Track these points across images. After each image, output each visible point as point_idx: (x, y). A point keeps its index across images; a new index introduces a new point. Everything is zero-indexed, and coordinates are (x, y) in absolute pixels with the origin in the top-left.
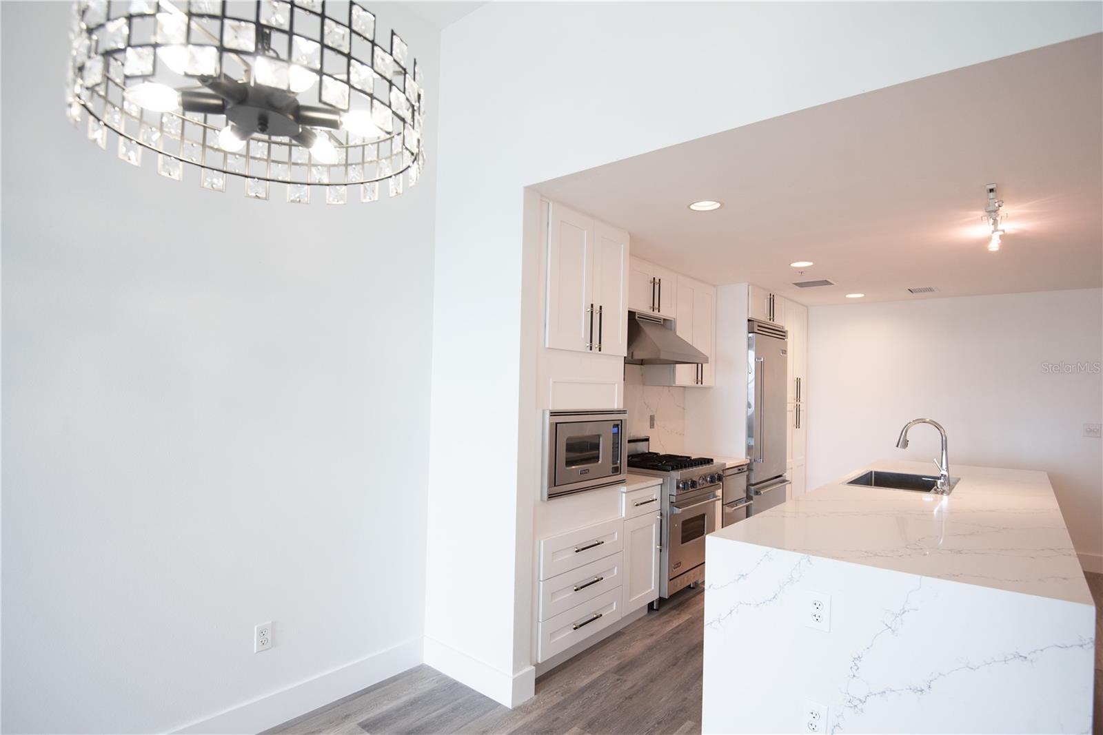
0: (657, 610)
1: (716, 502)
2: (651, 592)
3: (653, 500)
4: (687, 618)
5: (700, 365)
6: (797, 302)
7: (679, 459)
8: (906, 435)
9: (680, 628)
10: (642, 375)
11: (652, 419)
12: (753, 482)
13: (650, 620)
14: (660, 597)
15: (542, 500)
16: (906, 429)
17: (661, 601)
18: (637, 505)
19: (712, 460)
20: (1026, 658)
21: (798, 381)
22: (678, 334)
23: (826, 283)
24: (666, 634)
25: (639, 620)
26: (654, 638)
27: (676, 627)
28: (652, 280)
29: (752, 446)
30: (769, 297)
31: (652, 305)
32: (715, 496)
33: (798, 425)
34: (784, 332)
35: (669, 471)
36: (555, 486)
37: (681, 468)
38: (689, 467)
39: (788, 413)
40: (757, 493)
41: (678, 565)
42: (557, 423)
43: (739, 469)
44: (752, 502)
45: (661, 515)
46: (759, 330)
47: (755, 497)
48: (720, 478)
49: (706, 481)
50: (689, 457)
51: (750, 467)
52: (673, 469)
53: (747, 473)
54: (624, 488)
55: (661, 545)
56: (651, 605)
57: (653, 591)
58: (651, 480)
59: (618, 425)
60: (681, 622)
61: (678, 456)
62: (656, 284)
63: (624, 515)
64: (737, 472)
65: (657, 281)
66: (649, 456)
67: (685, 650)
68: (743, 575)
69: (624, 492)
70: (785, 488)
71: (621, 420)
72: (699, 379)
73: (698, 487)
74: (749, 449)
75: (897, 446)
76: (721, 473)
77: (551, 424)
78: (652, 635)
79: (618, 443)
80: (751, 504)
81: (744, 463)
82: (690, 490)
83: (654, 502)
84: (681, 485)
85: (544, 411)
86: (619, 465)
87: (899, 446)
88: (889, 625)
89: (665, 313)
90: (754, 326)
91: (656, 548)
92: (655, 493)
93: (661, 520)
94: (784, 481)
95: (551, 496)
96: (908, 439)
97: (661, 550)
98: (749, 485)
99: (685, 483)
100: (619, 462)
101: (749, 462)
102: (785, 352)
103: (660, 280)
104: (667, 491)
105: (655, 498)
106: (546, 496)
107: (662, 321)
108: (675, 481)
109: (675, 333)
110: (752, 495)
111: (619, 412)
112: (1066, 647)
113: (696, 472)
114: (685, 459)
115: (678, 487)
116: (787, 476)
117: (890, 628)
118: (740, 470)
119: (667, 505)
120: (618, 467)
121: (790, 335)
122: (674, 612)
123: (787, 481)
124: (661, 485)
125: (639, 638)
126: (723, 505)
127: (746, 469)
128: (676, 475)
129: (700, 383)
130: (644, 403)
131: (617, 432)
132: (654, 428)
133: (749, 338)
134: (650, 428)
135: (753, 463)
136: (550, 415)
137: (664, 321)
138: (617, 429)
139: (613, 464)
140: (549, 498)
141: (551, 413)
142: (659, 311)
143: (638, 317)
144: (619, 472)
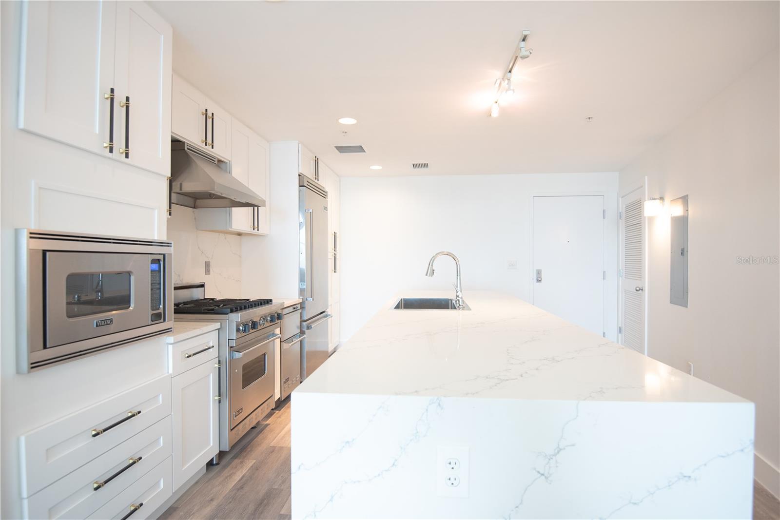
0: (217, 464)
1: (275, 340)
2: (211, 450)
3: (209, 348)
4: (251, 465)
5: (256, 208)
7: (238, 302)
8: (432, 265)
9: (245, 479)
10: (195, 219)
11: (207, 265)
12: (305, 318)
13: (209, 481)
14: (220, 451)
15: (18, 372)
16: (433, 260)
17: (221, 454)
18: (188, 357)
19: (271, 301)
20: (690, 477)
21: (335, 235)
22: (233, 175)
23: (360, 149)
24: (230, 491)
25: (197, 483)
26: (215, 503)
27: (240, 480)
28: (204, 112)
30: (315, 159)
31: (204, 139)
32: (274, 335)
33: (335, 270)
34: (326, 193)
35: (227, 314)
36: (45, 347)
37: (241, 309)
38: (249, 308)
39: (329, 260)
40: (309, 328)
41: (240, 411)
42: (44, 252)
43: (294, 308)
44: (305, 336)
45: (219, 362)
46: (308, 185)
47: (307, 331)
48: (279, 317)
49: (267, 320)
50: (248, 300)
51: (302, 306)
52: (232, 311)
53: (300, 311)
54: (169, 339)
55: (220, 395)
56: (210, 464)
57: (212, 446)
58: (207, 325)
59: (159, 260)
60: (244, 472)
61: (237, 300)
62: (208, 118)
63: (171, 371)
64: (292, 310)
65: (210, 114)
66: (205, 301)
67: (252, 507)
68: (348, 442)
69: (171, 344)
70: (328, 322)
71: (164, 255)
72: (255, 225)
73: (259, 328)
74: (302, 292)
75: (427, 275)
76: (279, 312)
77: (31, 252)
78: (212, 500)
79: (160, 284)
80: (305, 338)
81: (298, 303)
82: (251, 331)
83: (211, 350)
84: (241, 328)
85: (17, 232)
86: (161, 310)
87: (428, 275)
88: (542, 472)
89: (219, 151)
90: (303, 181)
91: (214, 400)
92: (212, 339)
93: (219, 368)
94: (327, 316)
95: (35, 365)
96: (434, 268)
97: (220, 402)
98: (302, 321)
99: (245, 325)
100: (161, 306)
101: (301, 301)
102: (326, 209)
103: (213, 114)
104: (225, 336)
105: (211, 345)
106: (25, 365)
107: (216, 160)
108: (235, 323)
109: (230, 172)
110: (305, 329)
111: (161, 244)
112: (728, 455)
113: (256, 313)
114: (244, 301)
115: (238, 330)
116: (329, 311)
117: (543, 475)
119: (226, 351)
120: (161, 313)
121: (329, 195)
122: (236, 461)
123: (330, 315)
124: (219, 329)
125: (196, 508)
126: (281, 342)
127: (299, 308)
128: (236, 317)
129: (256, 229)
130: (199, 248)
131: (157, 269)
132: (209, 274)
133: (300, 191)
134: (206, 274)
135: (305, 302)
136: (31, 237)
137: (220, 161)
138: (157, 265)
139: (153, 310)
140: (32, 368)
141: (31, 233)
142: (212, 148)
143: (188, 149)
144: (162, 320)
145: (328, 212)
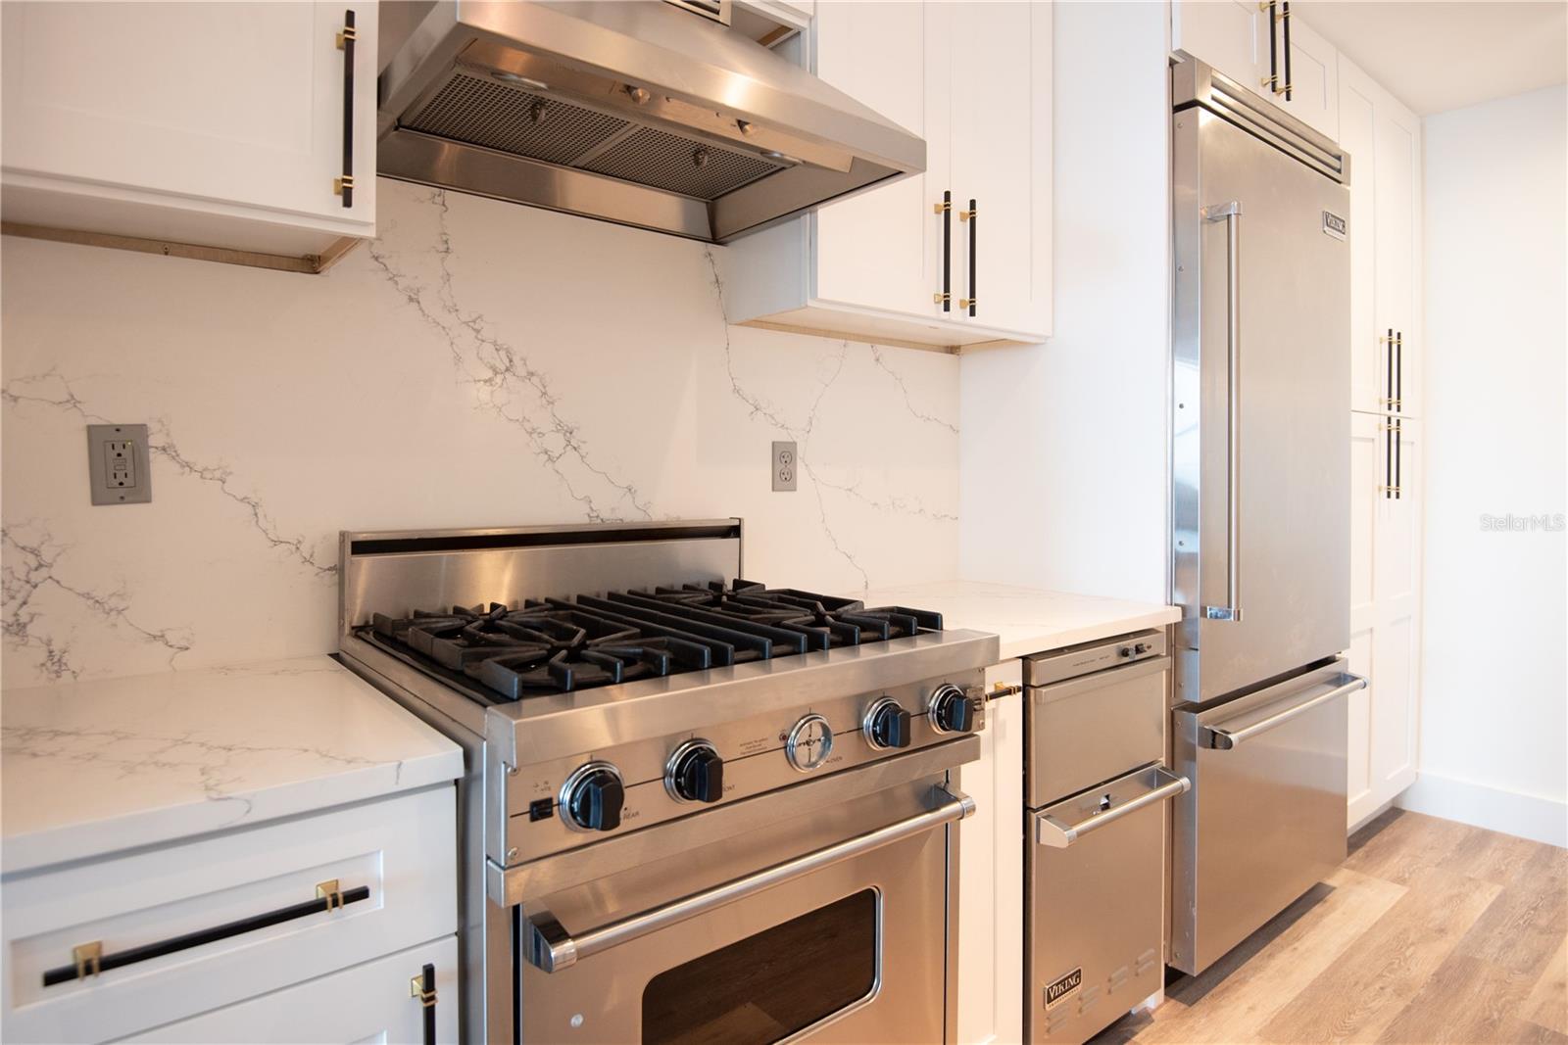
10: (719, 282)
12: (1197, 696)
21: (1394, 345)
29: (1192, 556)
33: (1394, 487)
39: (1356, 443)
40: (1216, 740)
44: (1198, 776)
46: (1214, 98)
51: (1178, 638)
53: (1168, 659)
64: (1114, 660)
70: (1346, 709)
72: (958, 290)
74: (1180, 566)
80: (1192, 788)
81: (1154, 624)
94: (1341, 679)
98: (1181, 709)
101: (1176, 616)
102: (1336, 224)
109: (814, 71)
110: (1194, 746)
116: (1353, 660)
118: (1125, 653)
123: (1355, 678)
127: (1159, 647)
130: (737, 390)
132: (792, 488)
134: (773, 488)
145: (1349, 238)
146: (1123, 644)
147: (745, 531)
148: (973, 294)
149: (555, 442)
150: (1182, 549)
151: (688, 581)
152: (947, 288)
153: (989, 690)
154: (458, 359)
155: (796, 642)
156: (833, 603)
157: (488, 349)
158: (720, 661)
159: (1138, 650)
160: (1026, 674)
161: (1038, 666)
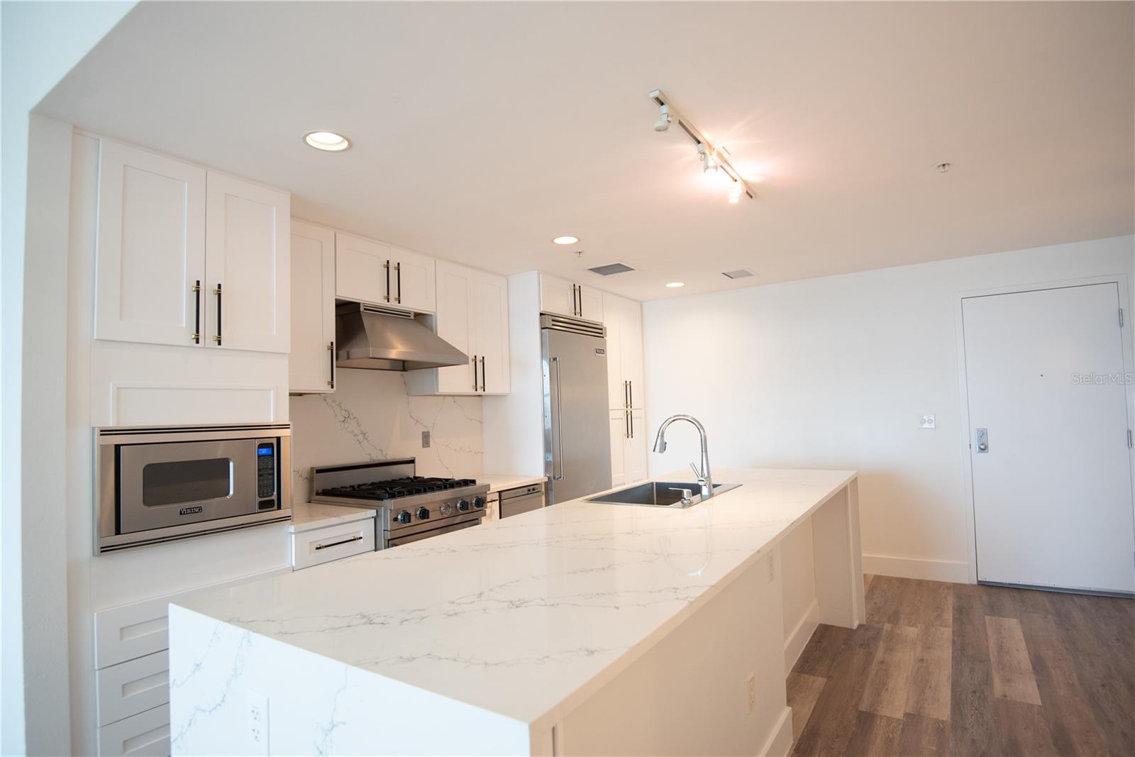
3: (354, 540)
6: (617, 295)
8: (662, 436)
10: (405, 383)
11: (426, 436)
15: (93, 555)
18: (320, 548)
19: (474, 481)
21: (628, 386)
28: (386, 264)
29: (551, 462)
30: (572, 288)
31: (384, 294)
33: (629, 433)
34: (601, 329)
35: (382, 499)
36: (118, 532)
39: (613, 421)
42: (117, 447)
46: (553, 325)
49: (455, 508)
51: (548, 486)
52: (390, 497)
53: (546, 492)
54: (291, 527)
62: (392, 268)
63: (293, 564)
64: (526, 492)
65: (394, 264)
69: (293, 533)
71: (279, 438)
72: (479, 384)
73: (434, 517)
74: (548, 465)
76: (482, 497)
77: (102, 448)
79: (272, 469)
81: (539, 482)
83: (360, 541)
84: (399, 517)
85: (92, 429)
86: (275, 497)
87: (657, 450)
89: (413, 305)
90: (549, 322)
95: (105, 550)
100: (275, 493)
101: (546, 480)
102: (602, 351)
103: (398, 264)
104: (382, 526)
105: (360, 536)
106: (97, 550)
107: (411, 315)
108: (399, 509)
109: (434, 329)
111: (274, 427)
113: (435, 499)
118: (529, 490)
119: (381, 543)
120: (273, 501)
121: (609, 333)
124: (374, 518)
129: (481, 389)
130: (411, 416)
131: (271, 453)
132: (429, 446)
133: (542, 334)
134: (423, 447)
135: (552, 481)
136: (101, 435)
137: (417, 315)
138: (270, 449)
139: (261, 497)
140: (102, 552)
141: (101, 431)
142: (399, 303)
143: (365, 309)
144: (276, 507)
145: (606, 356)
146: (529, 488)
147: (416, 461)
148: (484, 385)
149: (361, 437)
150: (548, 460)
151: (401, 477)
152: (476, 384)
153: (488, 500)
154: (336, 415)
155: (441, 487)
156: (447, 480)
157: (343, 411)
158: (425, 491)
159: (534, 489)
160: (500, 496)
161: (503, 494)
